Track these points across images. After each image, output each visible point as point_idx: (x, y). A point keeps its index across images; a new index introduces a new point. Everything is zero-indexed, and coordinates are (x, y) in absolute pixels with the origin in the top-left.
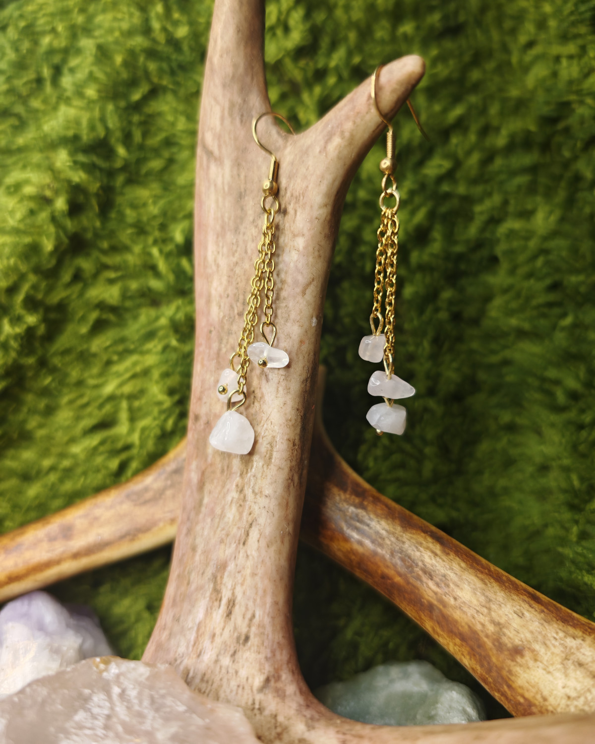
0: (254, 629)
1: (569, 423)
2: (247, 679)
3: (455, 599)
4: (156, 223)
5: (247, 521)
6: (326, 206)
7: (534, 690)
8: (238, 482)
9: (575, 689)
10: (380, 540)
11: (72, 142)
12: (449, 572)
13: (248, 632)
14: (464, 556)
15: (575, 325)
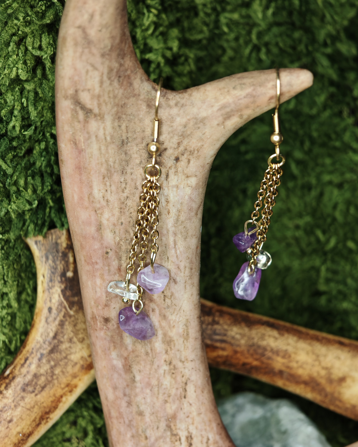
3: (297, 362)
5: (182, 382)
8: (165, 358)
10: (236, 342)
12: (288, 347)
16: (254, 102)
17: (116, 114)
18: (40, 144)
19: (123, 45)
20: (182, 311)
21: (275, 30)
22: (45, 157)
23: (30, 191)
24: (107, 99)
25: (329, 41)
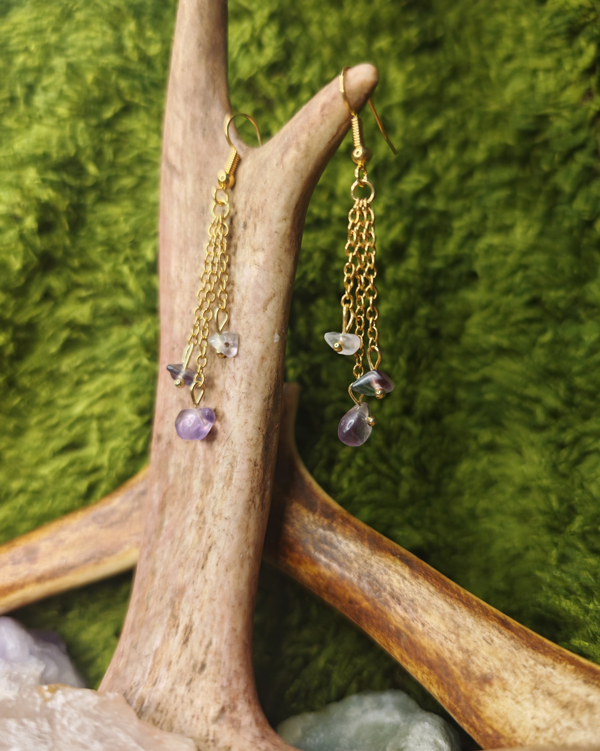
0: (210, 657)
1: (549, 442)
2: (202, 709)
3: (423, 625)
4: (127, 241)
5: (206, 544)
6: (285, 219)
7: (502, 721)
8: (198, 504)
9: (545, 720)
10: (348, 564)
11: (41, 160)
12: (417, 597)
13: (205, 660)
14: (434, 579)
15: (554, 342)
17: (199, 175)
24: (190, 155)
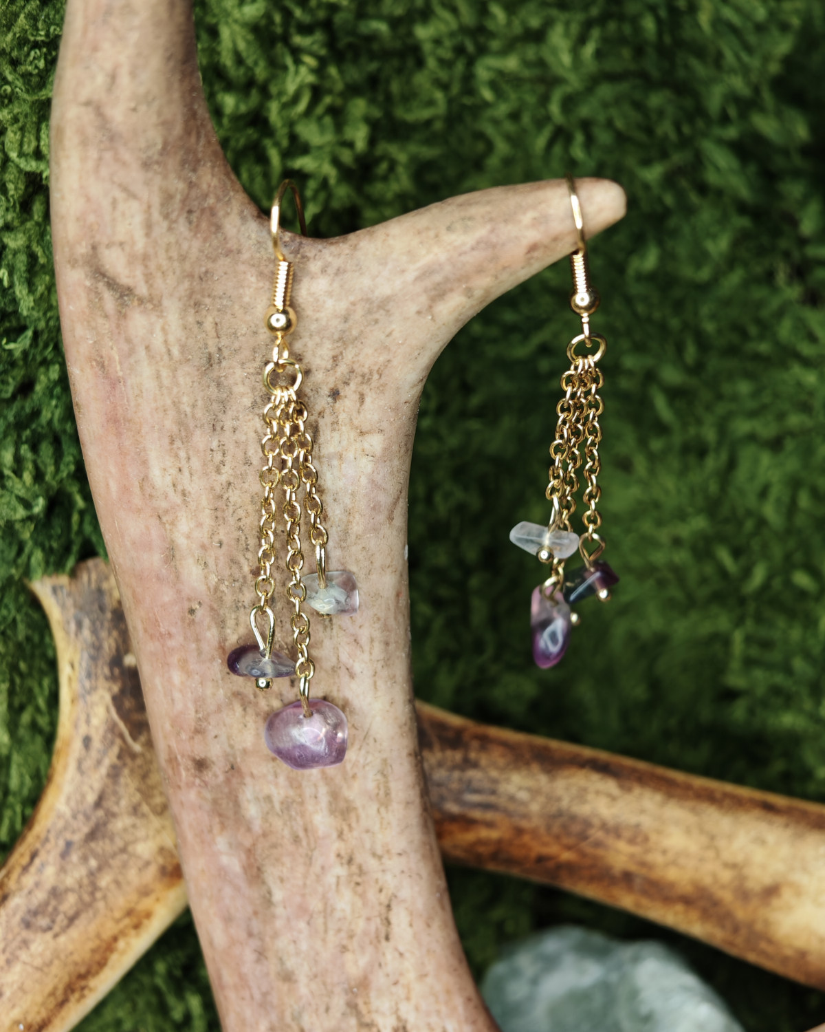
7: (805, 935)
10: (520, 809)
12: (641, 819)
16: (494, 259)
17: (190, 296)
18: (48, 369)
19: (193, 139)
20: (371, 741)
21: (606, 91)
22: (58, 398)
23: (27, 477)
24: (165, 263)
25: (732, 112)
